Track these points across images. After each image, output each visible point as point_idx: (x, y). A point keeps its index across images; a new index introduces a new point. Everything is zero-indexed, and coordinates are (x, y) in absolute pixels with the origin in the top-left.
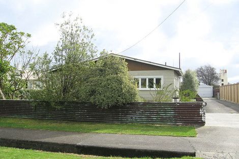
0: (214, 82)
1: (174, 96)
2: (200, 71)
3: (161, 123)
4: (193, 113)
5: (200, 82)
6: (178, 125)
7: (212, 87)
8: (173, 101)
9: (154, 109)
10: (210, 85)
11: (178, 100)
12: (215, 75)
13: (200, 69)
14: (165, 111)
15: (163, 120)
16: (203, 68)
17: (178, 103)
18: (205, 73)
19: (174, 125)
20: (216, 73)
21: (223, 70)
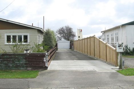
0: (71, 38)
1: (26, 49)
2: (61, 30)
3: (16, 69)
4: (39, 61)
5: (61, 38)
6: (28, 70)
7: (69, 42)
8: (25, 52)
9: (10, 59)
10: (68, 40)
11: (29, 51)
12: (72, 33)
13: (62, 29)
14: (19, 60)
15: (17, 67)
16: (64, 28)
17: (28, 54)
18: (66, 31)
19: (25, 70)
20: (72, 32)
21: (80, 30)
